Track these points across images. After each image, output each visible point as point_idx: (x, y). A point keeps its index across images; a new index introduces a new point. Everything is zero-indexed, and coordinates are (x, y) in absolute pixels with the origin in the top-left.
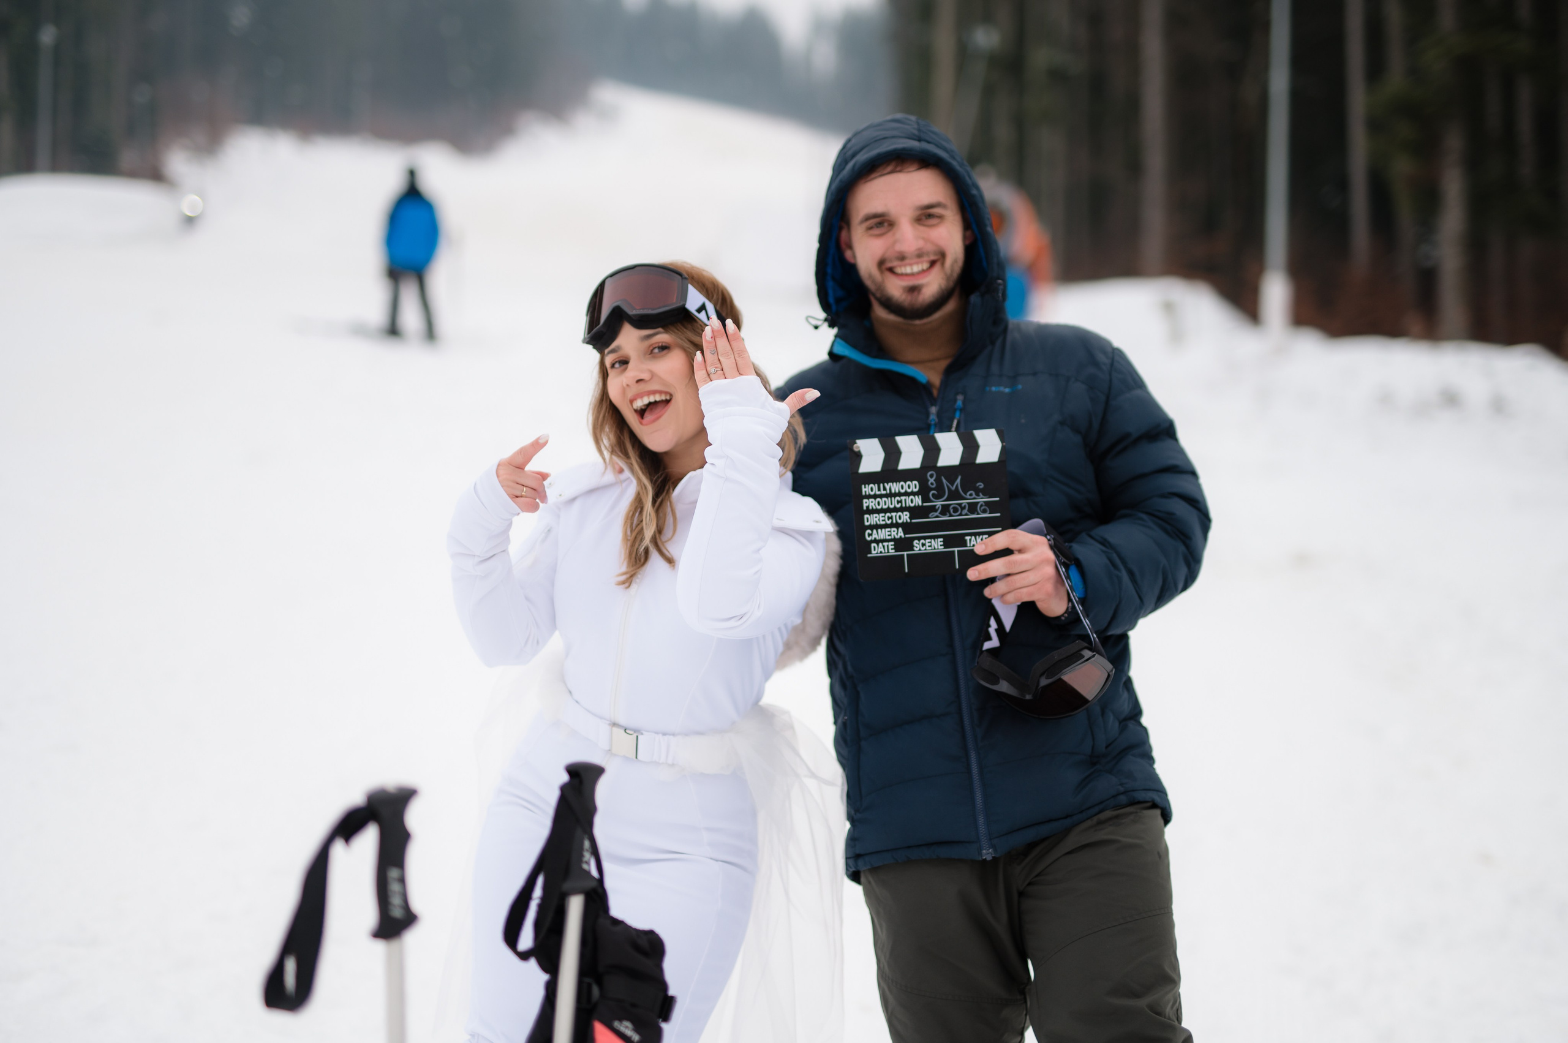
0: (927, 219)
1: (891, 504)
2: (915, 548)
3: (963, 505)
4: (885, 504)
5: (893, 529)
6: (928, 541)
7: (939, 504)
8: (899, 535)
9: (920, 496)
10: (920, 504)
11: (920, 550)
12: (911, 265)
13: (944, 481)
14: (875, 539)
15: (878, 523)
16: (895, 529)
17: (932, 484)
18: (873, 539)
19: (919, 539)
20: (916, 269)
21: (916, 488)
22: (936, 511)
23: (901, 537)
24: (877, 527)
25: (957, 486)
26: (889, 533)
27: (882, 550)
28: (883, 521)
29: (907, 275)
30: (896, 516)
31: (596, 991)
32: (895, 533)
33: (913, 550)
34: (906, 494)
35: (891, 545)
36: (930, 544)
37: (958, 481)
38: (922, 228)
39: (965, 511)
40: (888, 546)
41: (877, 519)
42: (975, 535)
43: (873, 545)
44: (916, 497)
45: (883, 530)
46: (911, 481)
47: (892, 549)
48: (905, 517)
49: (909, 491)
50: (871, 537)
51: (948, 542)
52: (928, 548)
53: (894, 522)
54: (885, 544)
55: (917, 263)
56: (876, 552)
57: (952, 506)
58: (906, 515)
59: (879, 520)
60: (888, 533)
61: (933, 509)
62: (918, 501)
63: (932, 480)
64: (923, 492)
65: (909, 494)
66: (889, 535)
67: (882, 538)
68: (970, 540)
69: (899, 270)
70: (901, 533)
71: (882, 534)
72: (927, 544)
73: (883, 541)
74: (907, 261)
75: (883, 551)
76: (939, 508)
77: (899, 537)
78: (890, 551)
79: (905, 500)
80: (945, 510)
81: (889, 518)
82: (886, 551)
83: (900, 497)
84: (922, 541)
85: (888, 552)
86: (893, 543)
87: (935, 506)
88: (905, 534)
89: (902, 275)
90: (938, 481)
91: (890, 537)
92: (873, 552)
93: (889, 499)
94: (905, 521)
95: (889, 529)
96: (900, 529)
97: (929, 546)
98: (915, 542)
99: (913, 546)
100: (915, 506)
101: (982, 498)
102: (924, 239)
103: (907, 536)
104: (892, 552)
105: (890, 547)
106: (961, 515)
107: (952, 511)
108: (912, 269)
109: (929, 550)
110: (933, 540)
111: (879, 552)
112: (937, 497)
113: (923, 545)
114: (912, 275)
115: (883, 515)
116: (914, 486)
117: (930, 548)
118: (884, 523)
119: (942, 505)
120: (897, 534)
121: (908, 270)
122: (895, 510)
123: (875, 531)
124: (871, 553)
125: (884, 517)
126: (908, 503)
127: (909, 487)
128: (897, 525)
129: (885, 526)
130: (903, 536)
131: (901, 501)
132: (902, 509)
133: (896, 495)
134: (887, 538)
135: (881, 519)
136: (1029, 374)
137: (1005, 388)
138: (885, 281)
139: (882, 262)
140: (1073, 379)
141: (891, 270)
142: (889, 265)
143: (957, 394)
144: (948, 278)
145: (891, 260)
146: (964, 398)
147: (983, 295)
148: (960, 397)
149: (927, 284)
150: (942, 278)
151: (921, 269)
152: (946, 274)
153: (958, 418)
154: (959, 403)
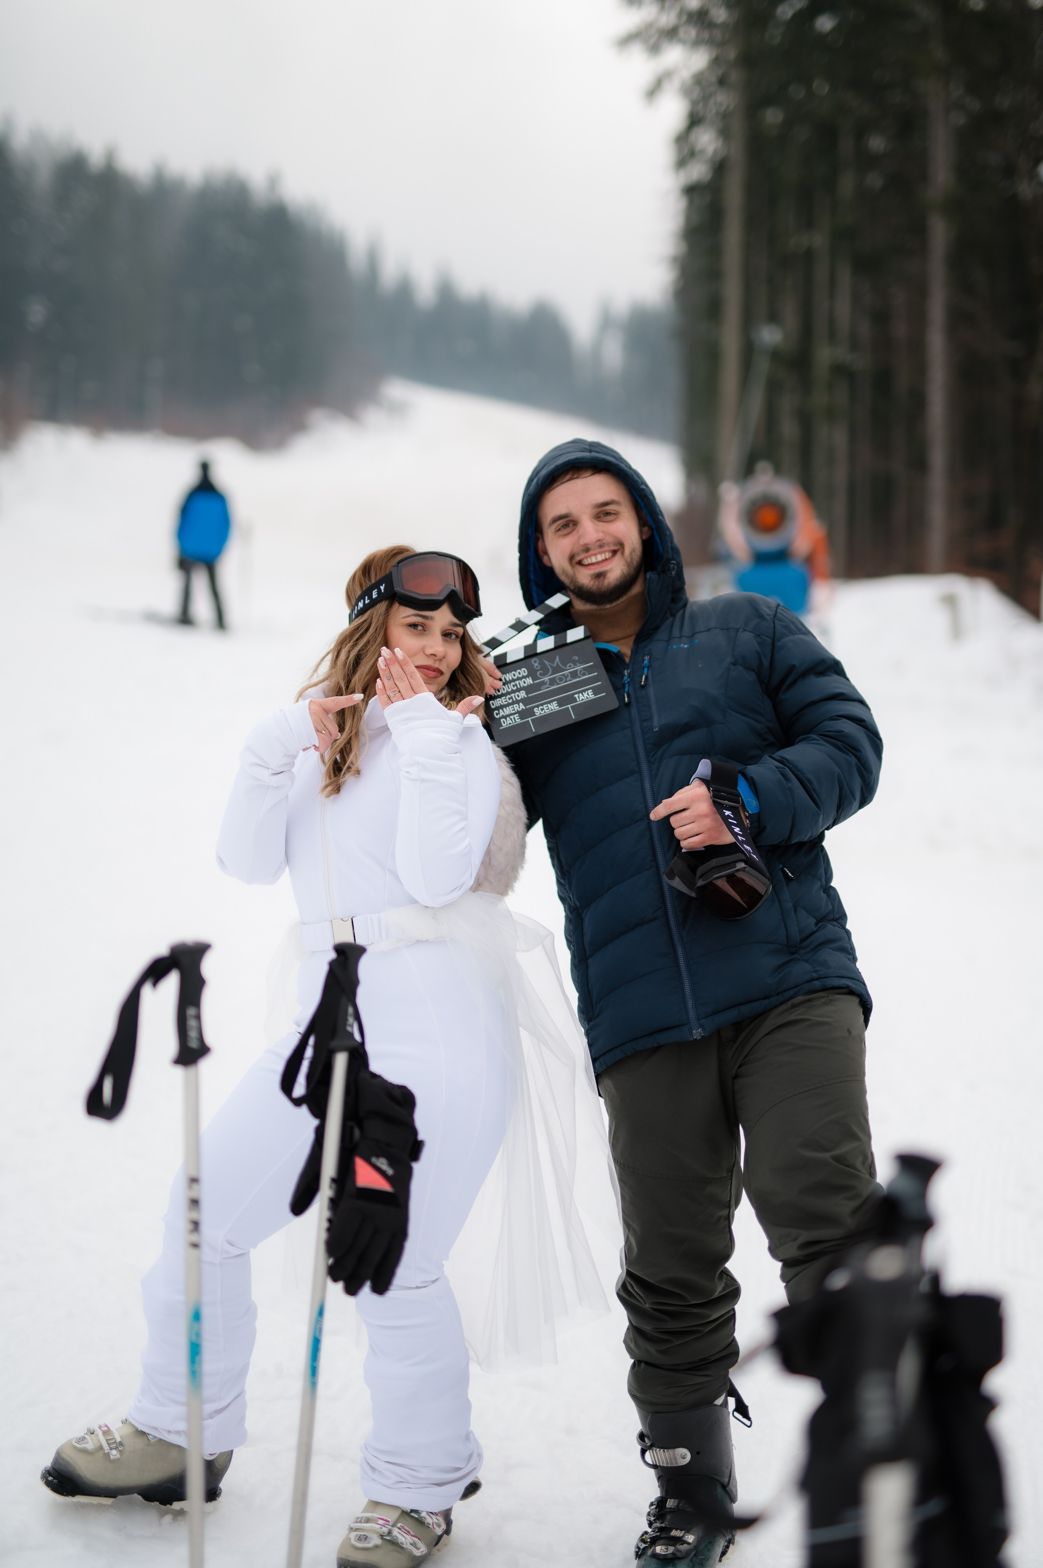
0: (604, 516)
1: (509, 689)
2: (536, 714)
3: (566, 675)
4: (504, 690)
5: (515, 705)
6: (544, 706)
7: (546, 679)
8: (521, 708)
9: (530, 678)
10: (532, 682)
11: (540, 714)
12: (595, 555)
13: (546, 662)
14: (503, 715)
15: (502, 704)
16: (517, 705)
17: (537, 667)
18: (501, 716)
19: (538, 706)
20: (600, 558)
21: (525, 672)
22: (546, 684)
23: (523, 709)
24: (502, 707)
25: (557, 663)
26: (513, 709)
27: (510, 721)
28: (505, 702)
29: (592, 564)
30: (515, 696)
31: (357, 1133)
32: (517, 708)
33: (536, 715)
34: (519, 679)
36: (547, 708)
37: (557, 659)
38: (601, 524)
39: (569, 678)
40: (514, 718)
41: (500, 702)
42: (582, 692)
43: (502, 720)
44: (527, 678)
45: (507, 708)
46: (520, 670)
47: (518, 719)
48: (523, 694)
49: (520, 676)
50: (499, 715)
51: (561, 702)
52: (546, 711)
53: (514, 700)
54: (512, 717)
55: (600, 553)
56: (506, 724)
57: (557, 678)
58: (523, 693)
59: (502, 702)
60: (511, 709)
61: (543, 683)
62: (529, 681)
63: (536, 665)
64: (532, 674)
65: (522, 677)
66: (513, 710)
67: (508, 713)
68: (579, 697)
69: (586, 562)
70: (522, 706)
71: (507, 711)
72: (545, 708)
73: (509, 715)
74: (591, 552)
75: (512, 722)
76: (547, 681)
77: (521, 709)
78: (517, 720)
79: (519, 683)
80: (552, 682)
81: (509, 699)
82: (514, 721)
83: (514, 682)
84: (541, 707)
85: (516, 722)
86: (517, 715)
87: (544, 681)
88: (525, 706)
89: (589, 565)
90: (541, 663)
91: (514, 711)
92: (503, 725)
93: (506, 685)
94: (523, 697)
95: (512, 706)
96: (521, 704)
97: (547, 709)
98: (535, 710)
99: (535, 712)
100: (528, 685)
103: (527, 707)
104: (519, 721)
105: (516, 718)
106: (566, 682)
107: (558, 681)
108: (596, 559)
109: (547, 712)
110: (549, 705)
111: (508, 724)
112: (545, 674)
113: (542, 710)
114: (598, 563)
115: (504, 697)
116: (523, 672)
117: (548, 710)
118: (506, 703)
119: (550, 679)
120: (519, 708)
121: (593, 560)
122: (513, 692)
123: (501, 710)
125: (506, 698)
126: (522, 684)
127: (520, 674)
128: (518, 702)
129: (508, 705)
130: (524, 708)
131: (516, 685)
132: (518, 690)
133: (510, 682)
134: (512, 712)
135: (503, 701)
136: (704, 631)
137: (684, 645)
138: (577, 573)
139: (571, 558)
140: (741, 630)
141: (580, 563)
142: (578, 558)
143: (644, 656)
144: (629, 565)
145: (578, 554)
146: (650, 658)
147: (659, 574)
148: (647, 658)
149: (611, 570)
150: (624, 565)
151: (604, 558)
152: (626, 562)
153: (646, 674)
154: (646, 662)
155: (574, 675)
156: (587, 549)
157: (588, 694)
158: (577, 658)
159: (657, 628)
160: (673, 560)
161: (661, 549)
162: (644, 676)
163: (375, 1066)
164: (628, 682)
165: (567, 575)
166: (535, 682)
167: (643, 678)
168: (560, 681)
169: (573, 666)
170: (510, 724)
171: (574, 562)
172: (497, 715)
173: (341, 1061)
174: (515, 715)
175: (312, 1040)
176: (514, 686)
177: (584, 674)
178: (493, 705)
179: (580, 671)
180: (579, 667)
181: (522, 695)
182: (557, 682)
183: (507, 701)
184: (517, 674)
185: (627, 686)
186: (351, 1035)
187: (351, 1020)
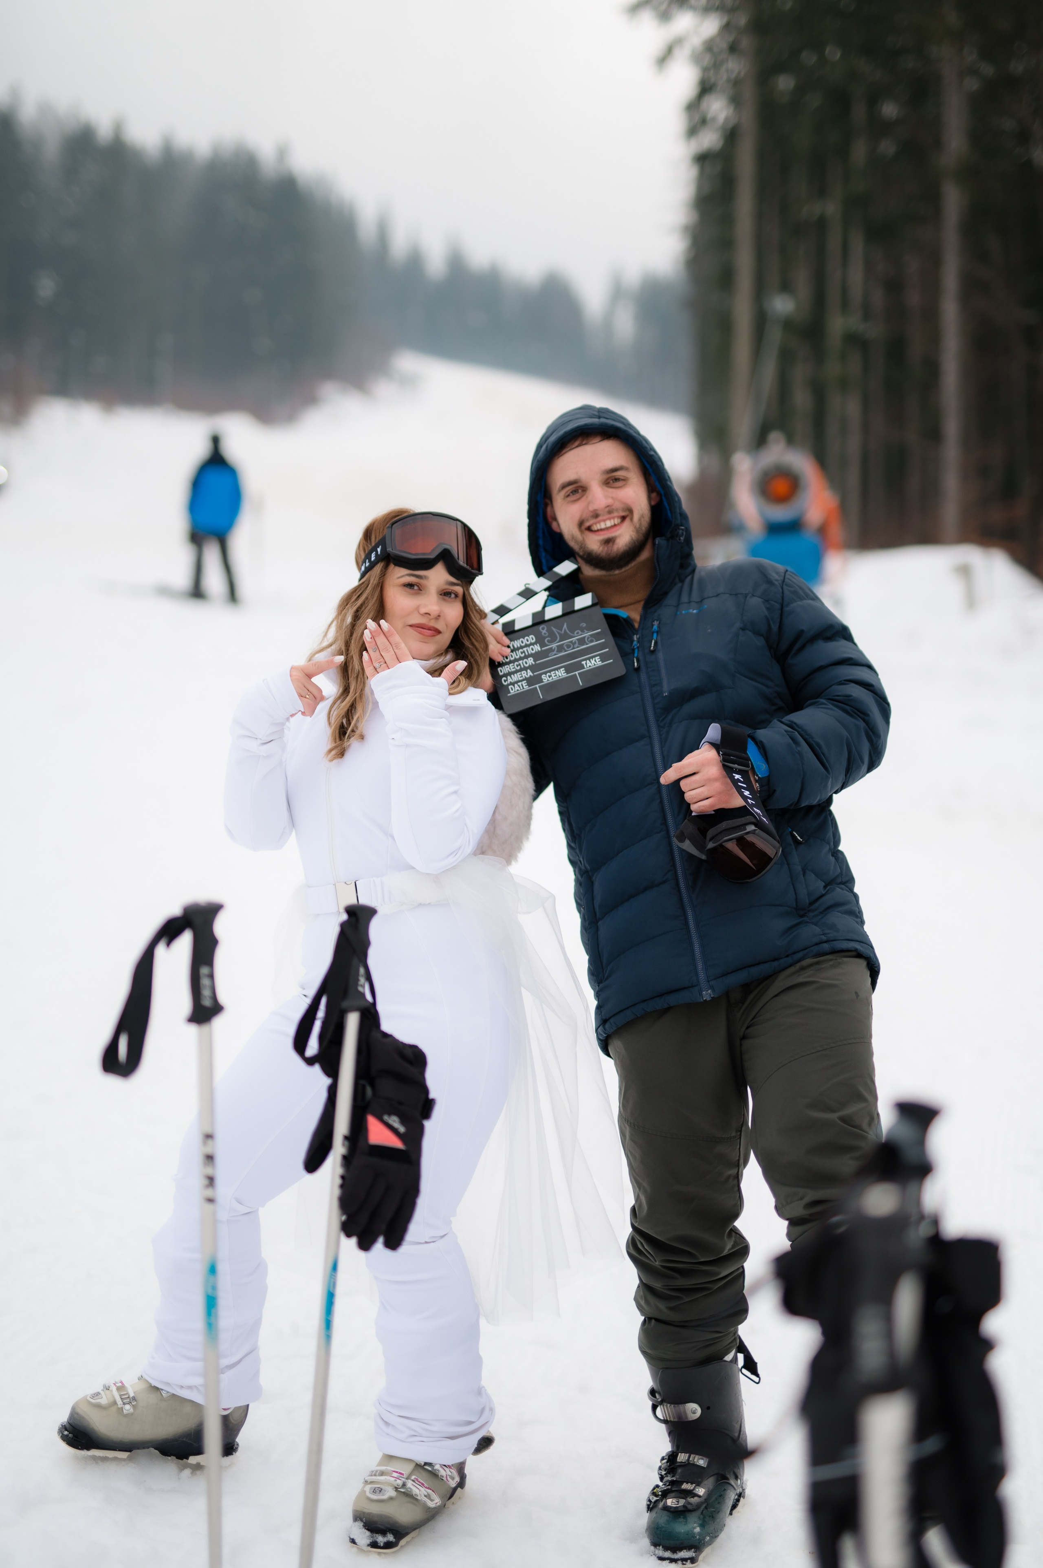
0: (613, 482)
1: (517, 655)
2: (544, 680)
3: (573, 641)
4: (512, 657)
5: (523, 672)
6: (552, 673)
7: (554, 646)
9: (538, 644)
10: (539, 649)
11: (548, 680)
12: (604, 521)
13: (554, 629)
14: (511, 682)
15: (510, 671)
16: (525, 672)
17: (545, 634)
18: (509, 682)
19: (545, 673)
20: (609, 523)
21: (533, 639)
22: (554, 651)
23: (530, 676)
24: (510, 674)
25: (565, 630)
26: (521, 675)
27: (518, 688)
29: (601, 530)
30: (522, 663)
31: (369, 1091)
32: (525, 674)
33: (543, 682)
34: (526, 646)
35: (524, 683)
36: (555, 674)
37: (565, 626)
38: (610, 490)
39: (577, 645)
40: (522, 685)
41: (508, 669)
42: (589, 659)
43: (510, 687)
44: (535, 646)
45: (515, 675)
46: (529, 636)
47: (526, 686)
49: (528, 643)
50: (507, 682)
51: (569, 669)
52: (554, 678)
53: (522, 666)
54: (520, 684)
55: (610, 519)
56: (513, 691)
57: (565, 645)
58: (531, 660)
59: (510, 669)
60: (519, 676)
61: (551, 650)
62: (537, 648)
63: (544, 632)
64: (540, 641)
65: (530, 644)
66: (521, 677)
67: (516, 680)
68: (586, 664)
69: (595, 528)
70: (530, 673)
71: (515, 678)
72: (553, 675)
73: (517, 682)
74: (600, 518)
75: (519, 689)
76: (555, 649)
77: (529, 676)
78: (525, 687)
79: (527, 650)
80: (560, 648)
81: (517, 666)
82: (522, 688)
83: (522, 649)
84: (548, 674)
85: (523, 688)
86: (525, 681)
87: (552, 648)
88: (533, 673)
89: (598, 530)
90: (550, 630)
91: (522, 678)
92: (511, 692)
93: (514, 652)
94: (531, 664)
95: (520, 673)
96: (529, 671)
97: (555, 676)
98: (543, 676)
99: (542, 679)
100: (536, 652)
102: (612, 498)
103: (535, 674)
104: (526, 688)
105: (524, 685)
106: (573, 648)
107: (566, 648)
108: (606, 525)
109: (555, 678)
110: (556, 672)
111: (516, 690)
112: (552, 641)
113: (550, 676)
114: (607, 529)
115: (512, 664)
116: (531, 639)
117: (556, 677)
118: (514, 669)
119: (557, 646)
120: (527, 674)
121: (603, 526)
122: (521, 659)
123: (509, 677)
124: (510, 693)
125: (514, 665)
126: (530, 651)
127: (527, 640)
128: (525, 669)
129: (517, 672)
130: (532, 675)
131: (524, 652)
132: (526, 657)
133: (518, 649)
134: (520, 679)
135: (511, 667)
136: (713, 596)
137: (693, 610)
138: (586, 539)
139: (581, 524)
140: (750, 595)
141: (589, 529)
142: (587, 524)
143: (654, 621)
144: (638, 531)
145: (588, 520)
146: (659, 623)
147: (668, 540)
148: (656, 623)
149: (620, 536)
150: (633, 531)
151: (613, 524)
152: (635, 527)
153: (655, 639)
154: (656, 626)
155: (582, 641)
156: (596, 515)
157: (595, 661)
158: (584, 625)
159: (666, 594)
160: (682, 526)
161: (669, 515)
162: (653, 641)
163: (386, 1026)
164: (638, 647)
165: (576, 541)
166: (543, 649)
167: (653, 643)
168: (567, 648)
169: (580, 633)
171: (583, 528)
172: (504, 684)
173: (352, 1021)
174: (523, 682)
175: (324, 1001)
176: (522, 653)
177: (592, 641)
178: (501, 672)
179: (588, 638)
180: (587, 634)
182: (564, 649)
183: (514, 668)
184: (525, 641)
185: (636, 651)
186: (363, 995)
187: (362, 980)
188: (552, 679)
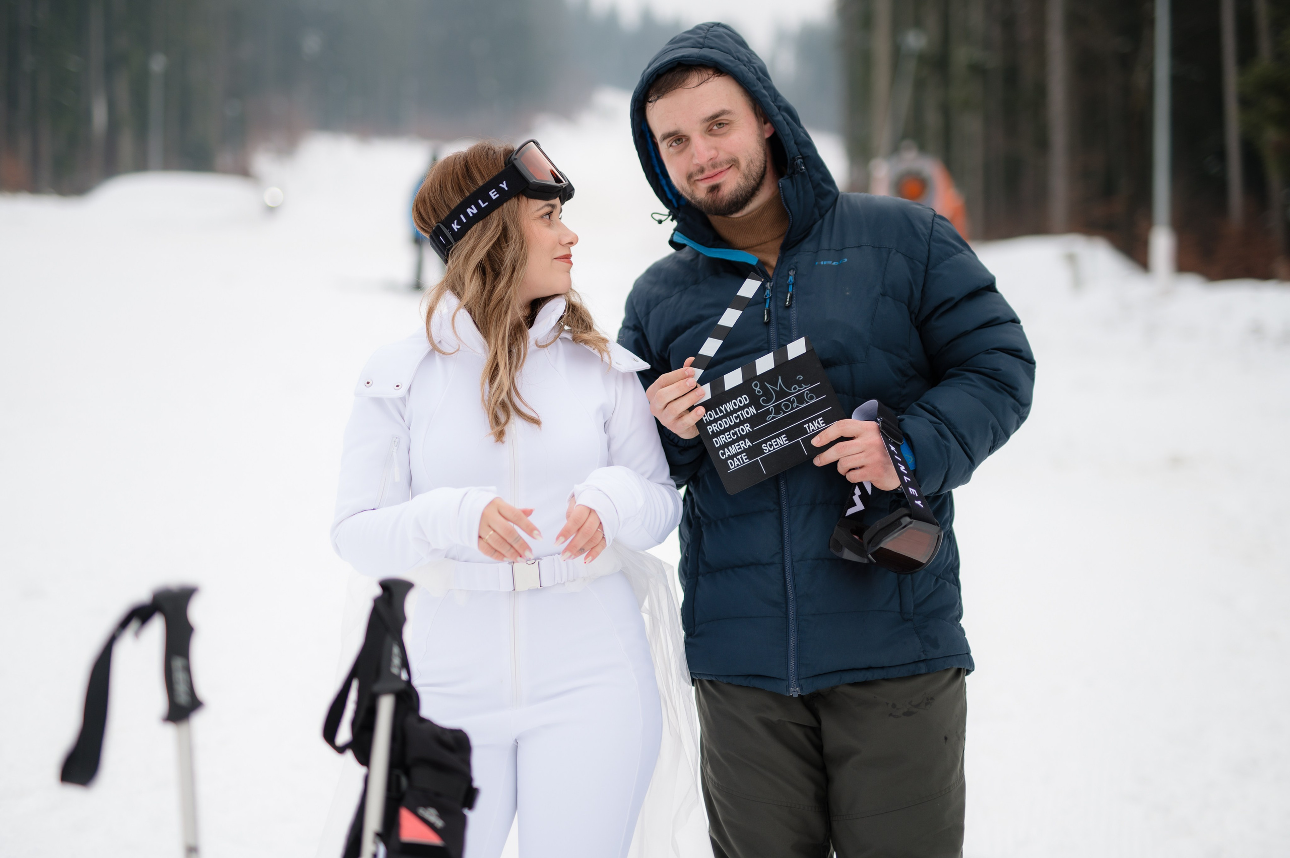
1: (732, 422)
3: (792, 400)
4: (726, 424)
5: (740, 443)
6: (773, 441)
7: (771, 406)
8: (747, 445)
9: (753, 406)
10: (756, 412)
11: (770, 451)
13: (768, 385)
14: (729, 456)
15: (727, 441)
16: (742, 442)
17: (759, 392)
18: (727, 456)
19: (765, 442)
21: (746, 401)
22: (771, 413)
23: (749, 446)
24: (727, 445)
25: (781, 386)
27: (738, 463)
28: (729, 438)
30: (739, 430)
32: (743, 445)
33: (765, 453)
34: (741, 408)
36: (776, 443)
37: (780, 380)
38: (714, 139)
39: (795, 404)
40: (741, 458)
41: (724, 439)
42: (811, 421)
43: (729, 462)
44: (750, 407)
45: (733, 446)
46: (741, 396)
47: (746, 459)
49: (742, 405)
50: (725, 456)
51: (790, 436)
52: (775, 447)
53: (739, 435)
54: (739, 457)
56: (733, 467)
57: (782, 405)
58: (747, 426)
59: (726, 439)
60: (738, 447)
61: (768, 412)
62: (752, 410)
63: (757, 389)
64: (754, 401)
65: (744, 409)
66: (739, 449)
67: (734, 453)
68: (809, 427)
70: (749, 443)
71: (733, 449)
72: (774, 444)
73: (736, 455)
75: (740, 464)
76: (772, 410)
78: (745, 461)
79: (741, 414)
80: (778, 409)
81: (734, 434)
82: (742, 463)
83: (736, 413)
84: (769, 443)
85: (744, 463)
87: (769, 409)
88: (752, 442)
90: (763, 387)
91: (741, 449)
92: (731, 468)
93: (728, 418)
94: (748, 432)
95: (737, 444)
96: (747, 440)
97: (776, 445)
98: (763, 446)
99: (763, 450)
100: (752, 415)
101: (806, 388)
102: (716, 149)
103: (754, 443)
104: (747, 462)
105: (744, 458)
106: (792, 409)
107: (784, 408)
109: (777, 448)
110: (778, 439)
111: (736, 466)
112: (767, 401)
113: (771, 446)
116: (744, 399)
117: (778, 446)
118: (731, 439)
119: (774, 407)
120: (745, 445)
122: (736, 425)
123: (726, 449)
125: (729, 434)
126: (745, 415)
127: (741, 402)
128: (743, 438)
129: (733, 442)
131: (738, 416)
132: (742, 423)
133: (732, 413)
134: (738, 451)
135: (727, 437)
136: (855, 247)
137: (833, 262)
139: (688, 177)
140: (894, 251)
143: (790, 270)
146: (796, 273)
147: (791, 177)
148: (792, 273)
150: (740, 178)
152: (743, 174)
153: (791, 292)
154: (791, 278)
155: (800, 399)
157: (818, 423)
158: (802, 378)
162: (789, 295)
164: (770, 298)
166: (759, 411)
167: (788, 297)
168: (786, 409)
169: (798, 388)
170: (738, 465)
172: (723, 456)
174: (743, 455)
176: (736, 418)
177: (812, 398)
178: (717, 444)
179: (807, 394)
180: (805, 389)
181: (747, 428)
182: (783, 410)
184: (738, 403)
185: (768, 301)
188: (774, 449)
